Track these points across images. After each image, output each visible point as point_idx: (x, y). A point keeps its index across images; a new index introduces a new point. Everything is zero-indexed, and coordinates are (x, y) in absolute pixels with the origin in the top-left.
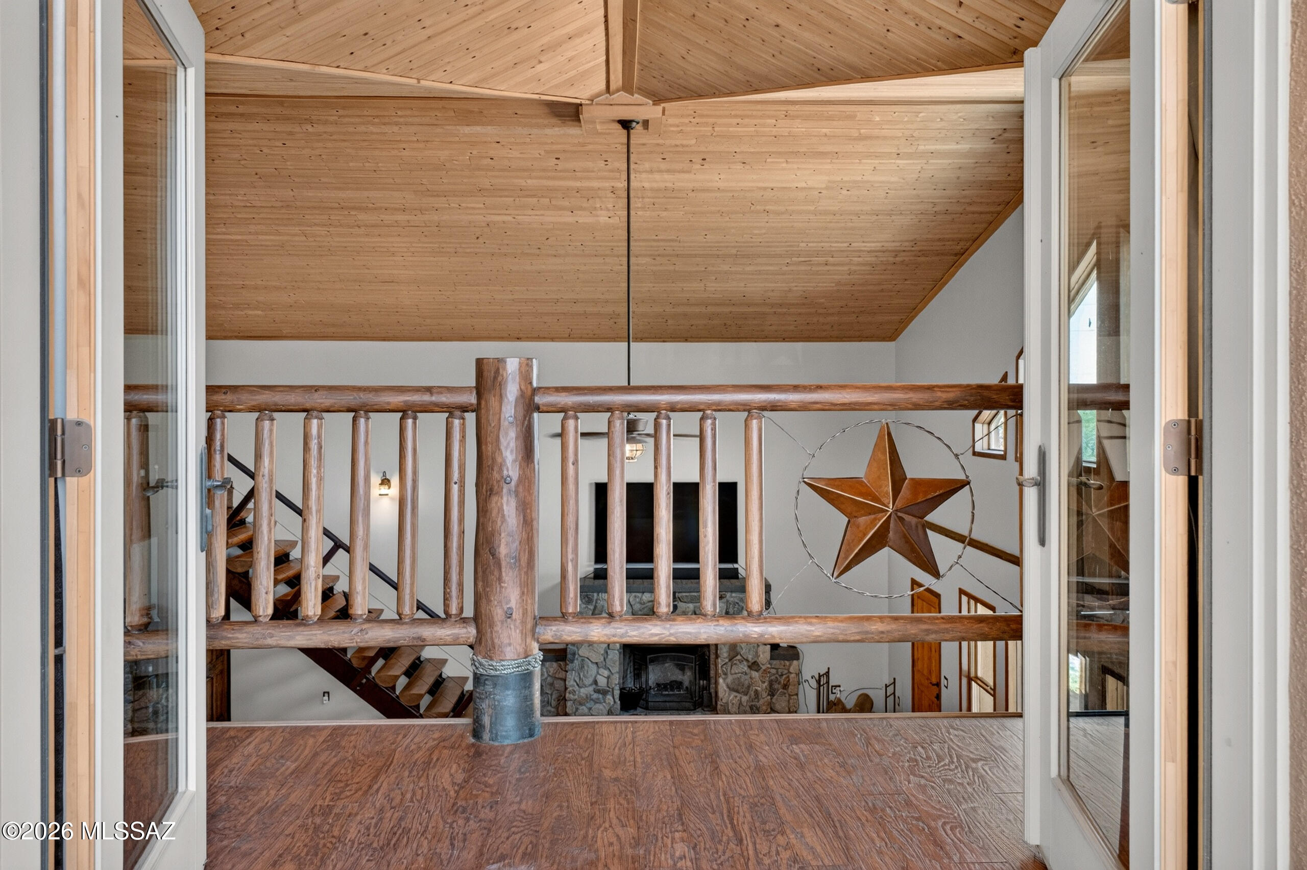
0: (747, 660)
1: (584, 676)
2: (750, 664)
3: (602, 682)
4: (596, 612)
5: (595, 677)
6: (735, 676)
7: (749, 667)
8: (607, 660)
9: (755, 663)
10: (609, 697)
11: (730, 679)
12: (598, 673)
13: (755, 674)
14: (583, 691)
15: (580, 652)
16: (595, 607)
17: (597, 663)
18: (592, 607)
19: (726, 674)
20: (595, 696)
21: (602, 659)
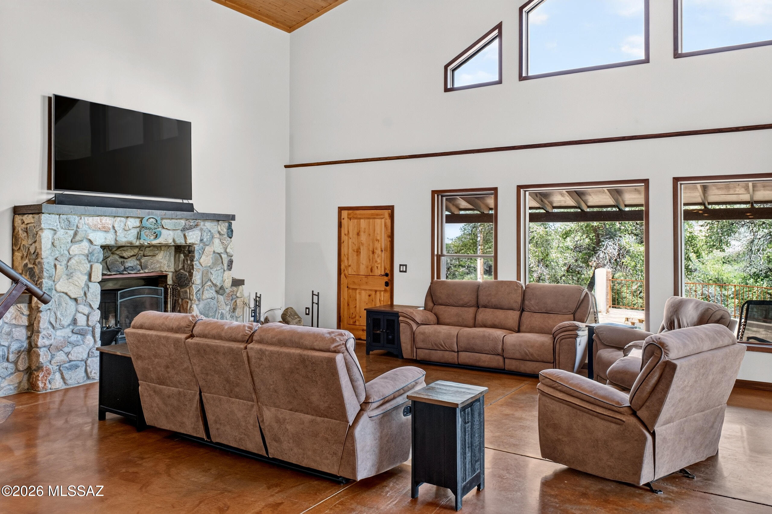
0: (215, 285)
1: (62, 314)
2: (218, 289)
3: (82, 320)
4: (78, 238)
5: (75, 315)
6: (206, 301)
7: (217, 292)
8: (89, 295)
9: (222, 288)
10: (89, 337)
11: (201, 306)
12: (77, 311)
13: (221, 298)
14: (60, 334)
15: (59, 288)
16: (75, 234)
17: (76, 300)
18: (71, 233)
19: (199, 300)
20: (74, 338)
21: (82, 294)
